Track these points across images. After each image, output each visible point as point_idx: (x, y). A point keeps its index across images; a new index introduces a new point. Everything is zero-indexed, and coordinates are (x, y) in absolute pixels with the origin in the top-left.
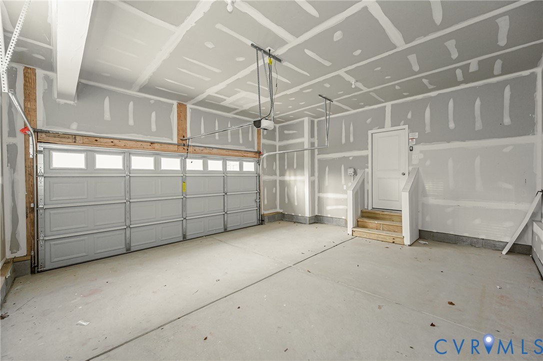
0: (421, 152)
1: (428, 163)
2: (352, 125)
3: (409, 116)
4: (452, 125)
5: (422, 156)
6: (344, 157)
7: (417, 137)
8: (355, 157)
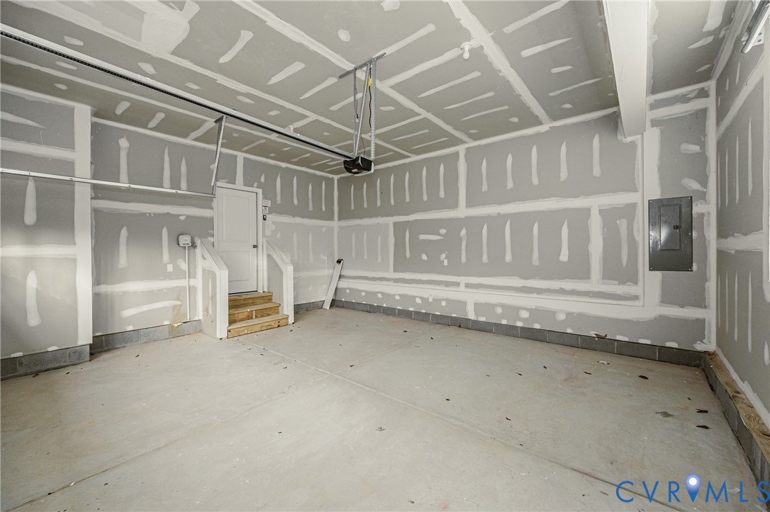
0: (274, 223)
1: (279, 235)
2: (184, 162)
3: (263, 179)
4: (296, 202)
5: (273, 227)
6: (168, 213)
7: (269, 206)
8: (189, 217)
